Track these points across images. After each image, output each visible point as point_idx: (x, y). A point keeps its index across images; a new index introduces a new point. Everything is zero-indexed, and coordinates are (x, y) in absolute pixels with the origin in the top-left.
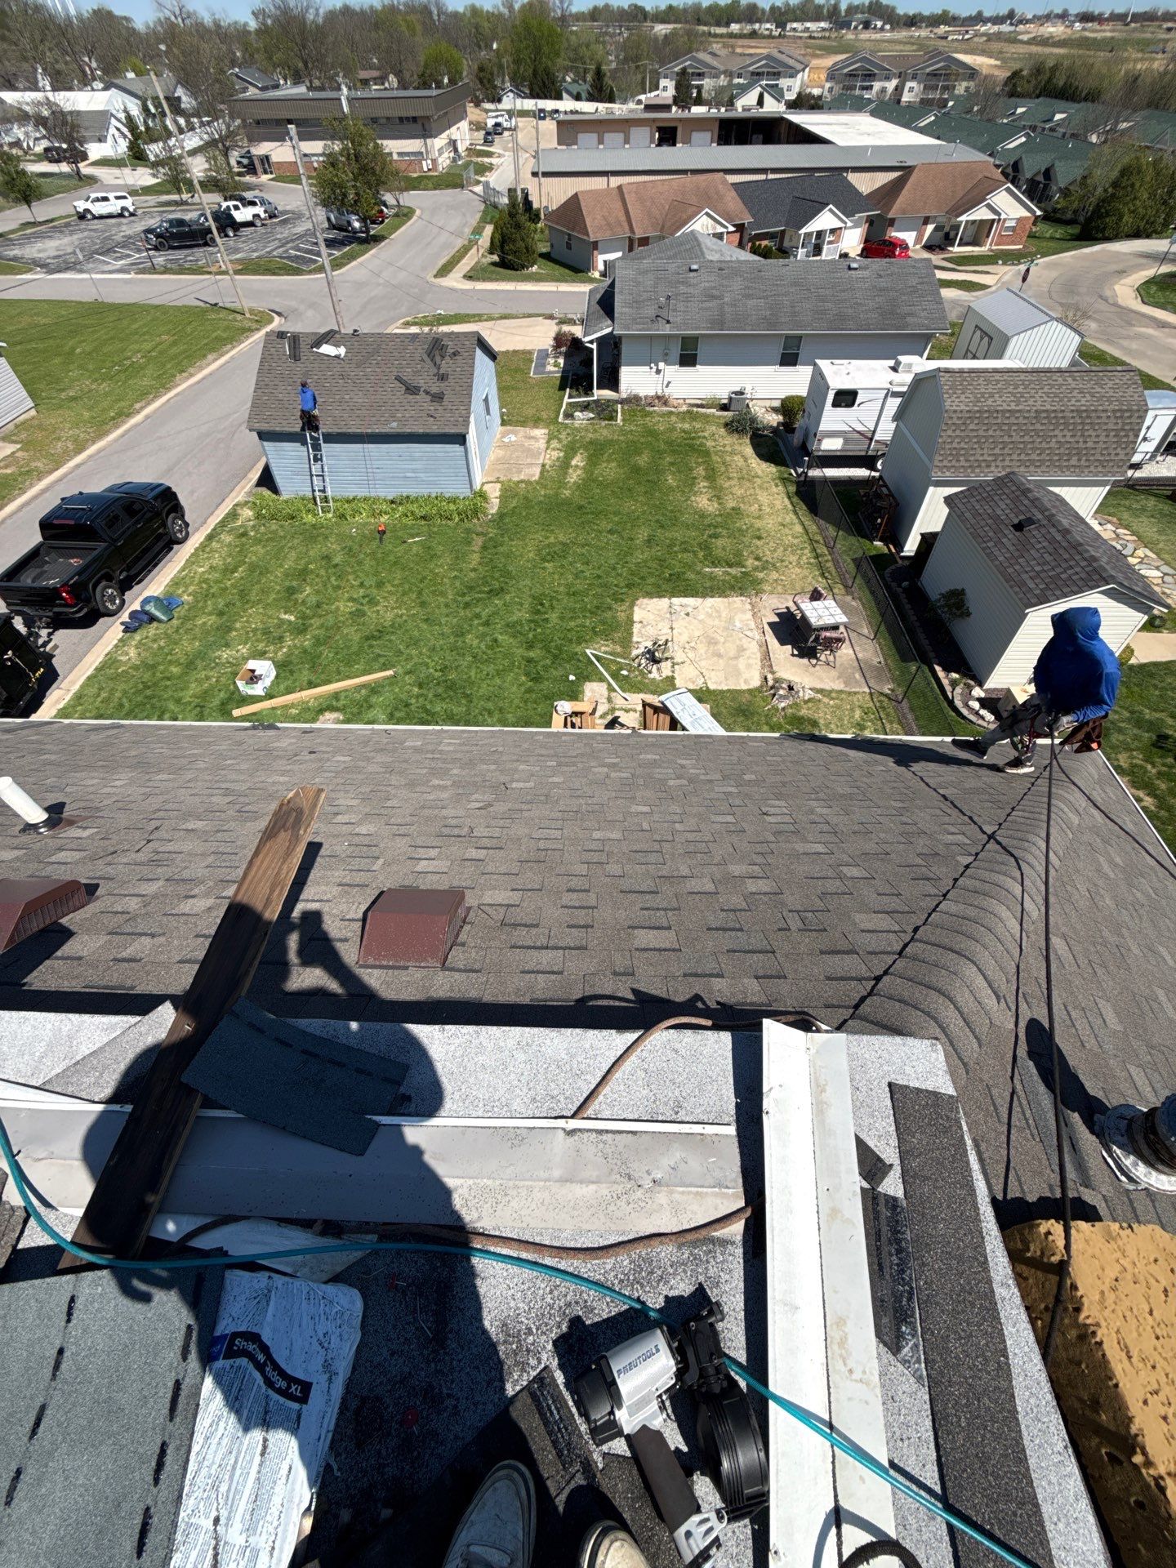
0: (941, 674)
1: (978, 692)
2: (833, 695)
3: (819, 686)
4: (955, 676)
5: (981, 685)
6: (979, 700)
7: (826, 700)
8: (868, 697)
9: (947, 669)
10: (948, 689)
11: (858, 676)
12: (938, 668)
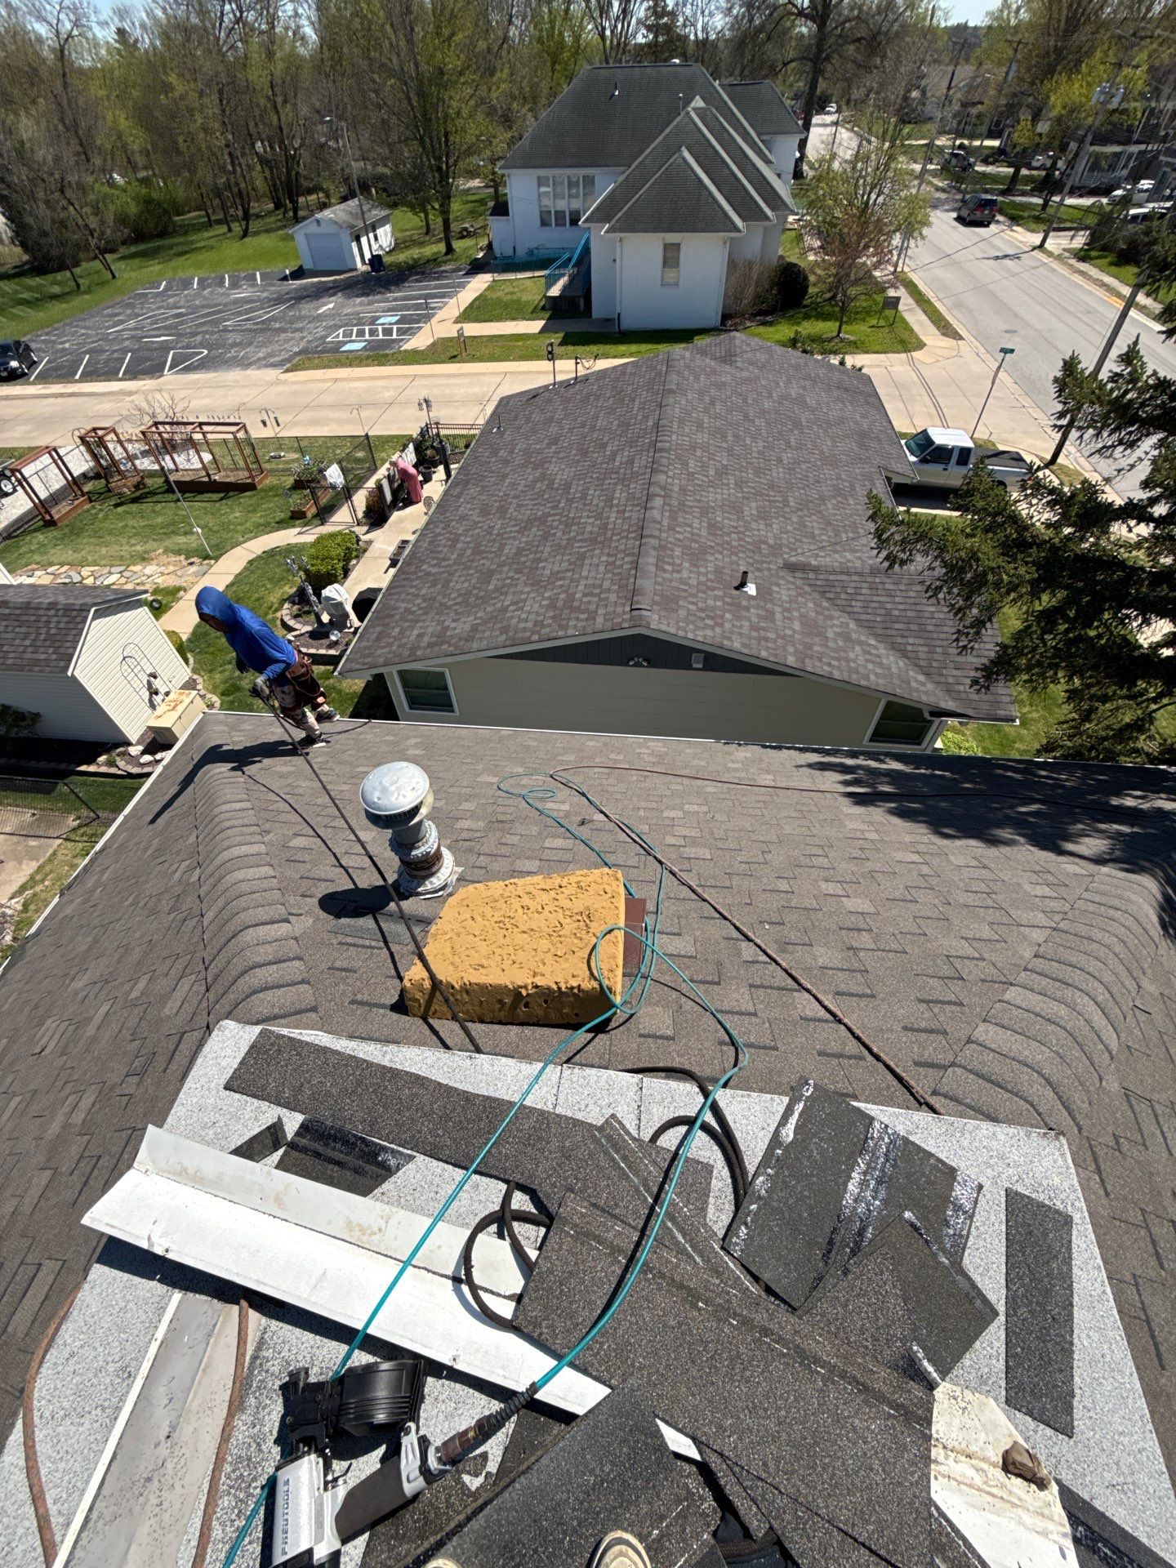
0: (92, 768)
1: (135, 750)
2: (38, 877)
3: (15, 887)
4: (102, 759)
5: (129, 744)
6: (144, 753)
7: (38, 888)
8: (69, 844)
9: (91, 760)
10: (113, 770)
11: (33, 843)
12: (83, 768)
